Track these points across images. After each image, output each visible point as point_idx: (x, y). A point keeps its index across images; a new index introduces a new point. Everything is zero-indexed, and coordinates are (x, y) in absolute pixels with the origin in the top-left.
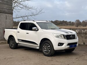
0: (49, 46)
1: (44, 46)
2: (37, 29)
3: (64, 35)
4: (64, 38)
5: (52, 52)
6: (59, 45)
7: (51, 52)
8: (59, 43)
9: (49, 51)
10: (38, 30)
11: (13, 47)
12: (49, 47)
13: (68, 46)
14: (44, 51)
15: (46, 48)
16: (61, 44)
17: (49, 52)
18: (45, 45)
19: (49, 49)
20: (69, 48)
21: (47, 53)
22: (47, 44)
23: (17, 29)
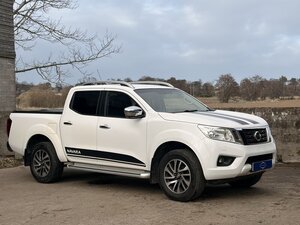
0: (186, 168)
1: (166, 169)
2: (140, 113)
3: (233, 131)
4: (236, 138)
5: (197, 188)
6: (219, 164)
7: (192, 186)
8: (221, 157)
9: (188, 183)
10: (144, 115)
11: (44, 174)
12: (186, 172)
13: (249, 166)
14: (168, 184)
15: (176, 174)
16: (225, 160)
17: (186, 186)
18: (173, 163)
19: (187, 178)
20: (251, 171)
21: (179, 192)
22: (178, 162)
23: (61, 113)
